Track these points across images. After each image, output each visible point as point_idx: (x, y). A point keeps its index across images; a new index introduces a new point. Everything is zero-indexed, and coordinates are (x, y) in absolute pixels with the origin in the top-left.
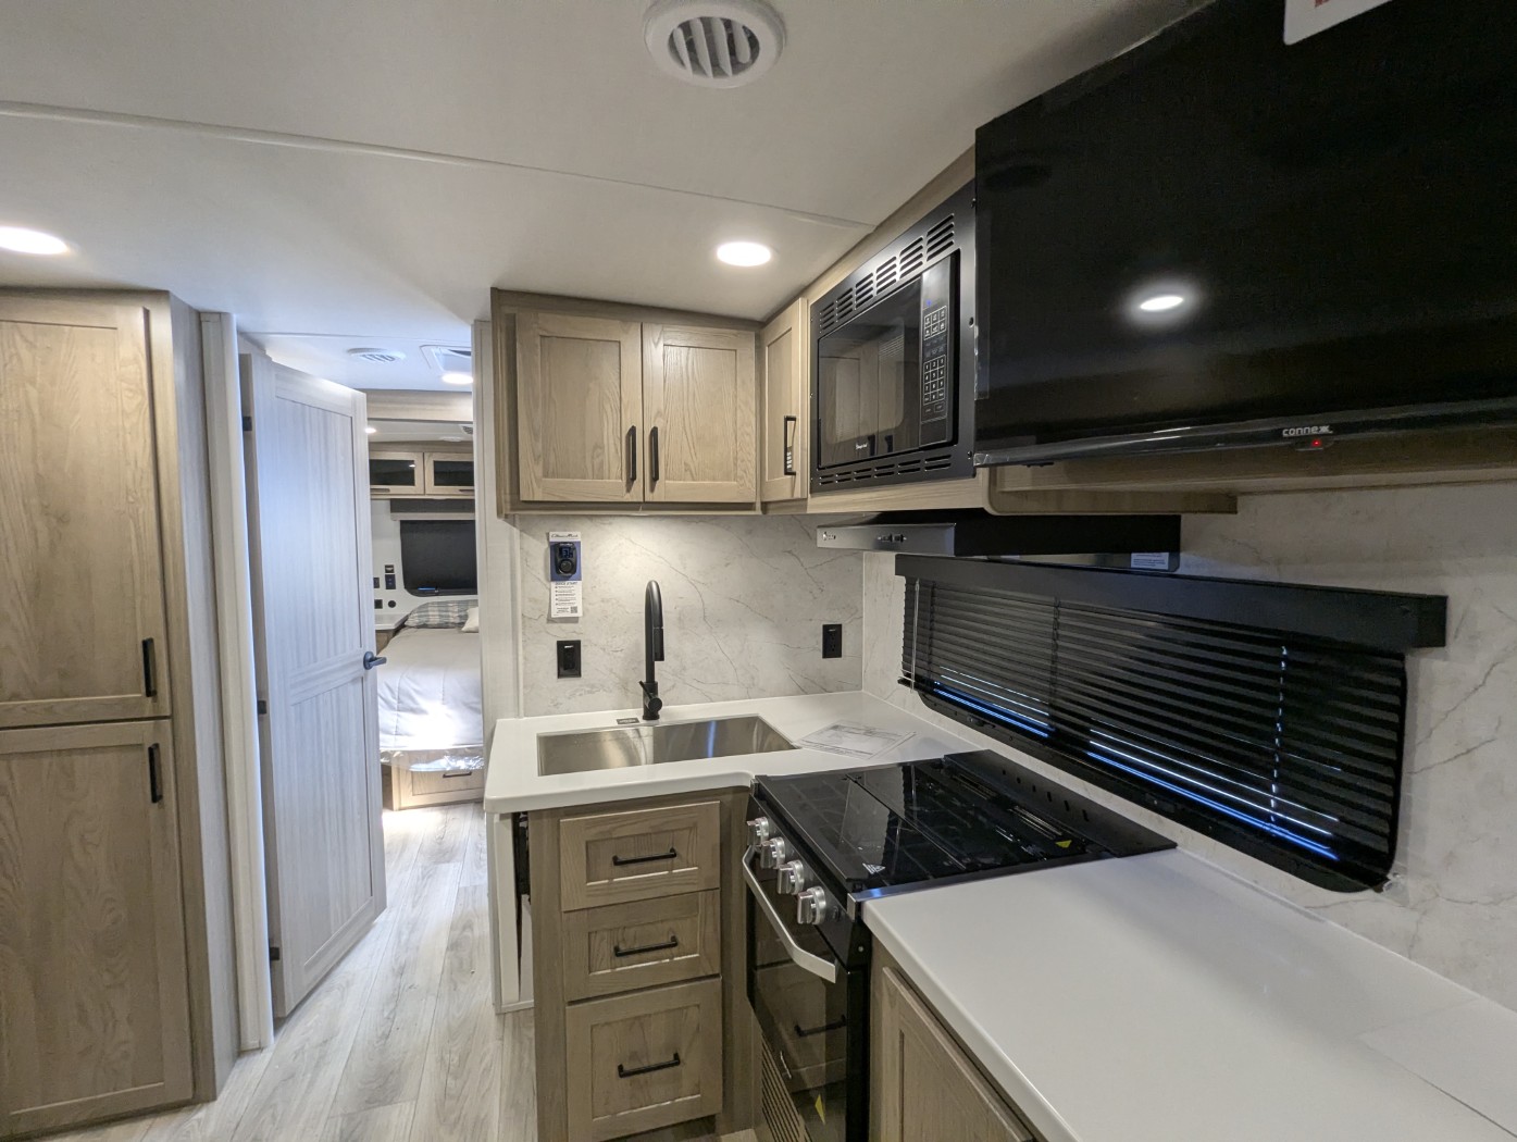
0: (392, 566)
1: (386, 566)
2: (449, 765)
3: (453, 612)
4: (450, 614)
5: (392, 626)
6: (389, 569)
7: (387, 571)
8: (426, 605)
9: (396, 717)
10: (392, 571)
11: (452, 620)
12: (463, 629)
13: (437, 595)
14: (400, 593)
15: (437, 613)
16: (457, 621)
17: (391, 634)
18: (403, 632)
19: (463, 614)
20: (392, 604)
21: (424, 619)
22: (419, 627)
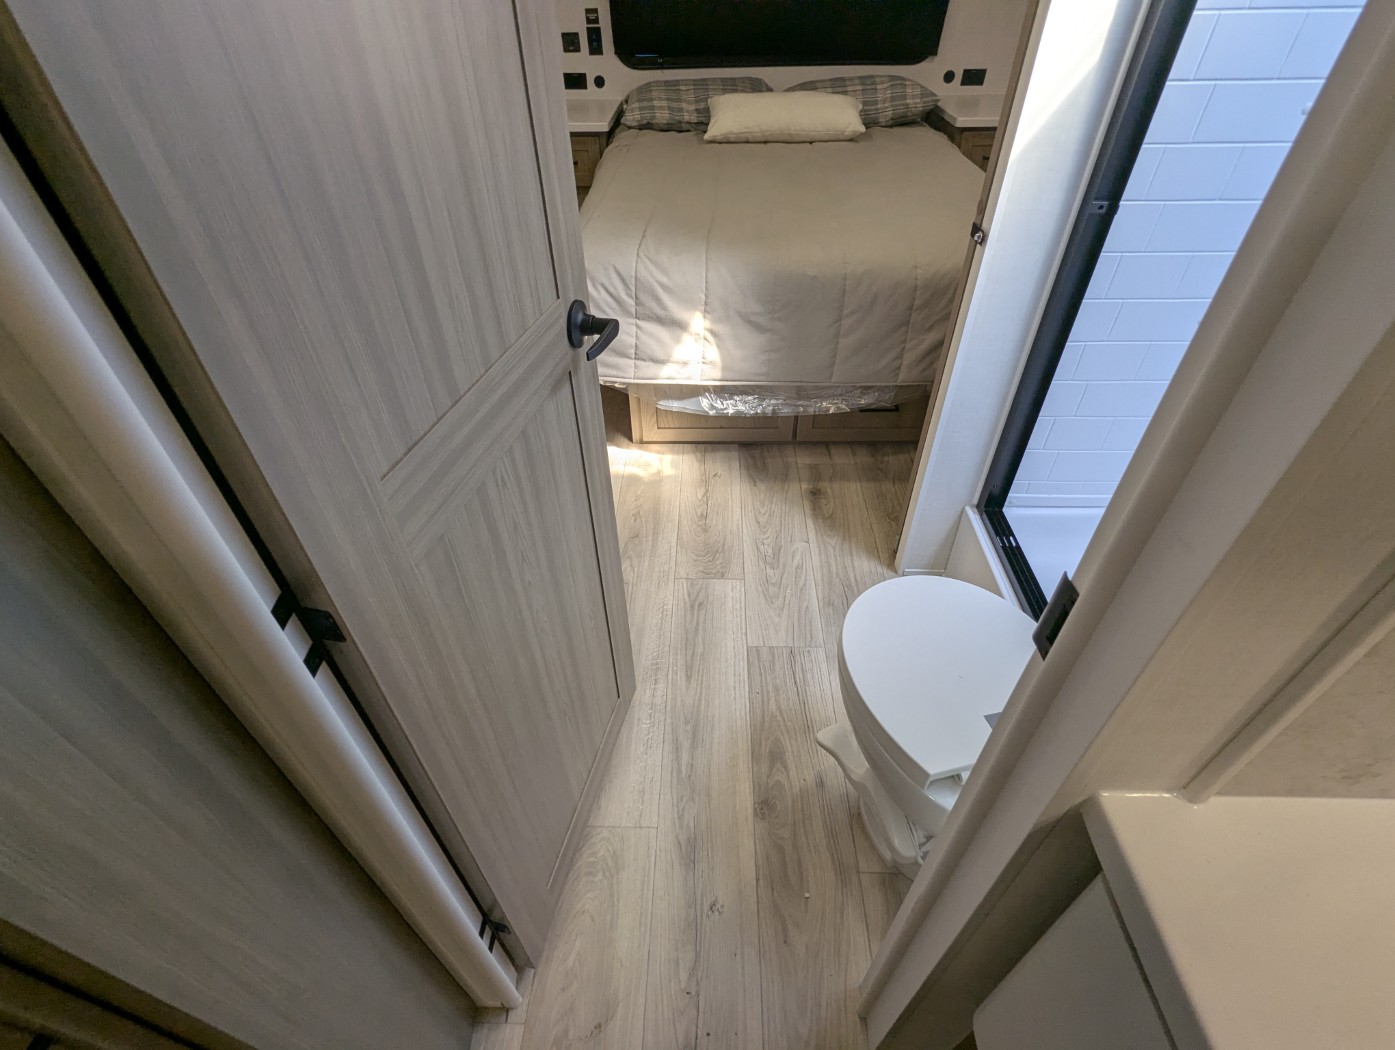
0: (595, 11)
1: (588, 11)
2: (712, 407)
3: (688, 102)
4: (684, 105)
5: (603, 126)
6: (591, 15)
7: (589, 21)
8: (649, 85)
9: (634, 328)
10: (596, 21)
11: (686, 117)
12: (707, 136)
13: (661, 67)
14: (608, 63)
15: (665, 104)
16: (694, 118)
17: (604, 141)
18: (622, 138)
19: (702, 106)
20: (600, 82)
21: (647, 114)
22: (641, 127)
